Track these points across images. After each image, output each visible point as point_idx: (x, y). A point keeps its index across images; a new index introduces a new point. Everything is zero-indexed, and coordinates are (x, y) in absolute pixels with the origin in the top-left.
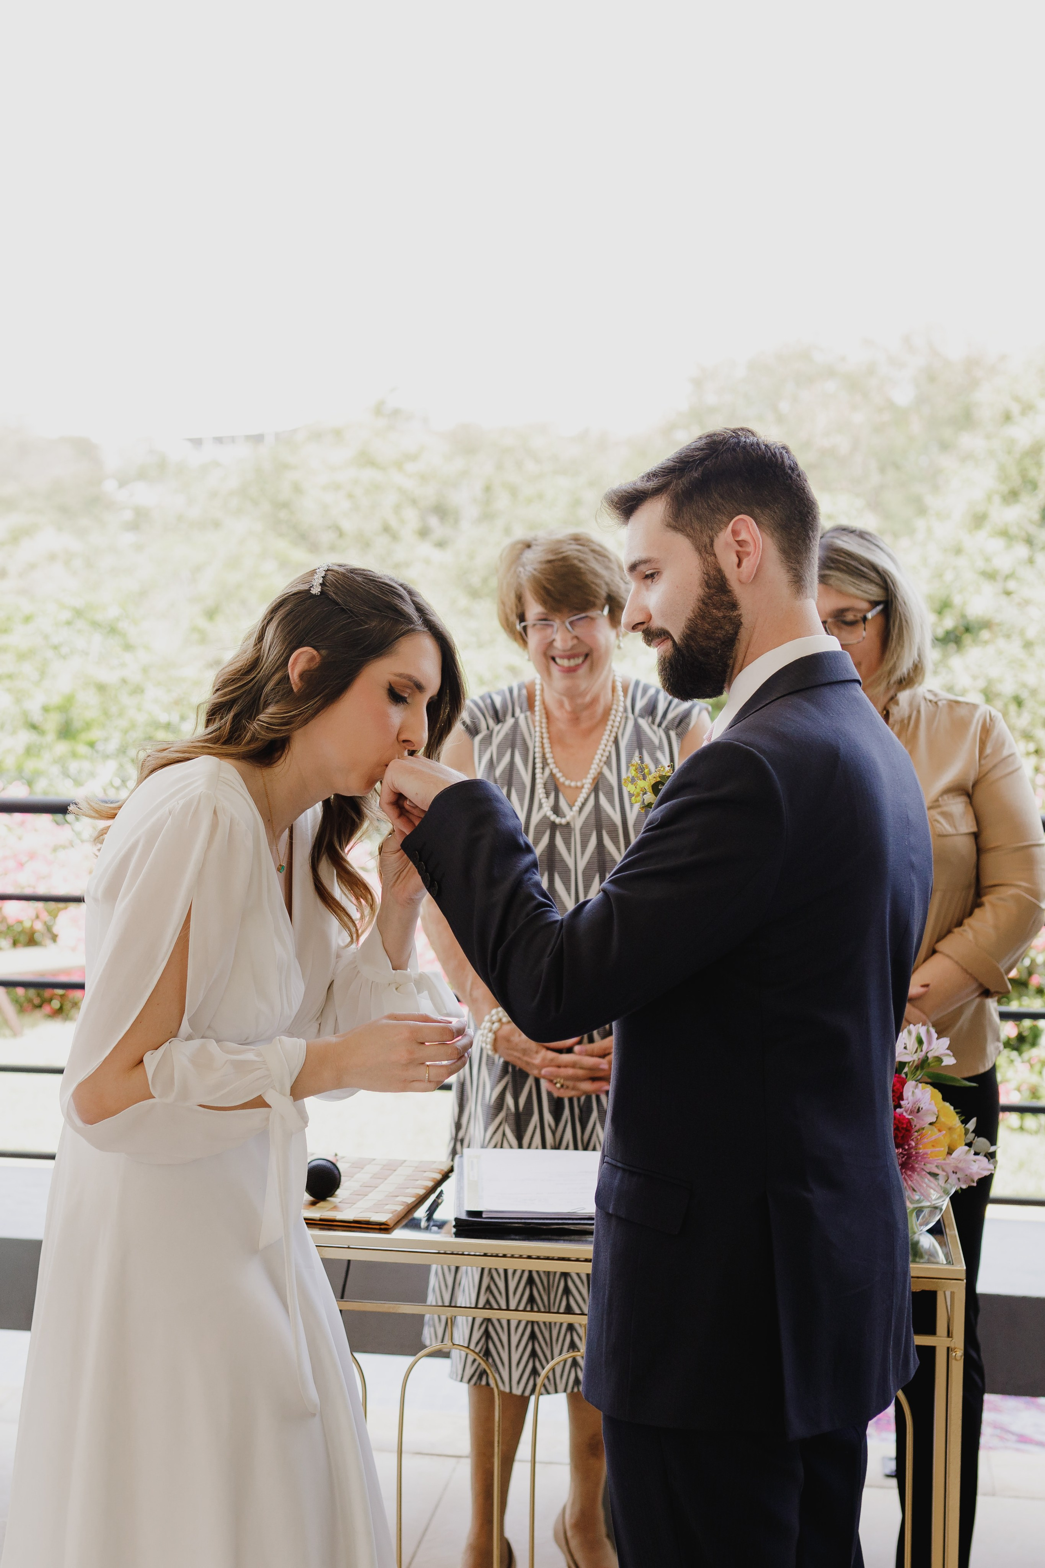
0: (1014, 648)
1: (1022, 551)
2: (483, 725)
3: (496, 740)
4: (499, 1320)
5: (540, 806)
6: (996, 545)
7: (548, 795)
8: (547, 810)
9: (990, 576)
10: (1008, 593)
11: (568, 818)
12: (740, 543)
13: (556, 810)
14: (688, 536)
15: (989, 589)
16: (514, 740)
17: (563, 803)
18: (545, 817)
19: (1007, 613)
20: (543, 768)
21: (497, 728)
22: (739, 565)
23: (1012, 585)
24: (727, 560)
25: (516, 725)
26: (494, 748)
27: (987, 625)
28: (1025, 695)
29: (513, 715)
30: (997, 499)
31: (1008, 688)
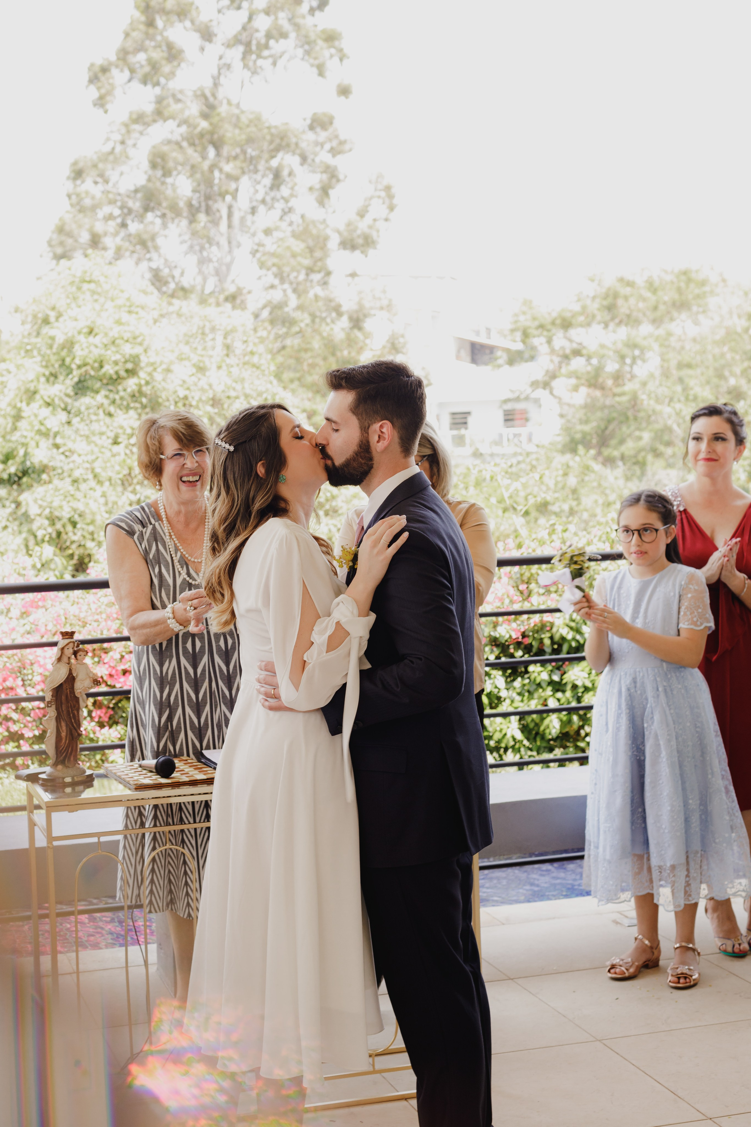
0: (66, 485)
1: (63, 416)
2: (137, 529)
3: (146, 537)
4: (188, 830)
5: (180, 573)
6: (45, 412)
7: (182, 567)
8: (184, 575)
9: (45, 434)
10: (57, 446)
11: (199, 581)
12: (382, 432)
13: (189, 574)
14: (358, 419)
15: (45, 443)
16: (155, 536)
17: (192, 571)
18: (184, 579)
19: (58, 461)
20: (176, 553)
21: (144, 530)
22: (378, 442)
23: (59, 440)
24: (374, 438)
25: (154, 528)
26: (145, 542)
27: (44, 469)
28: (76, 518)
29: (151, 524)
30: (43, 379)
31: (66, 514)
